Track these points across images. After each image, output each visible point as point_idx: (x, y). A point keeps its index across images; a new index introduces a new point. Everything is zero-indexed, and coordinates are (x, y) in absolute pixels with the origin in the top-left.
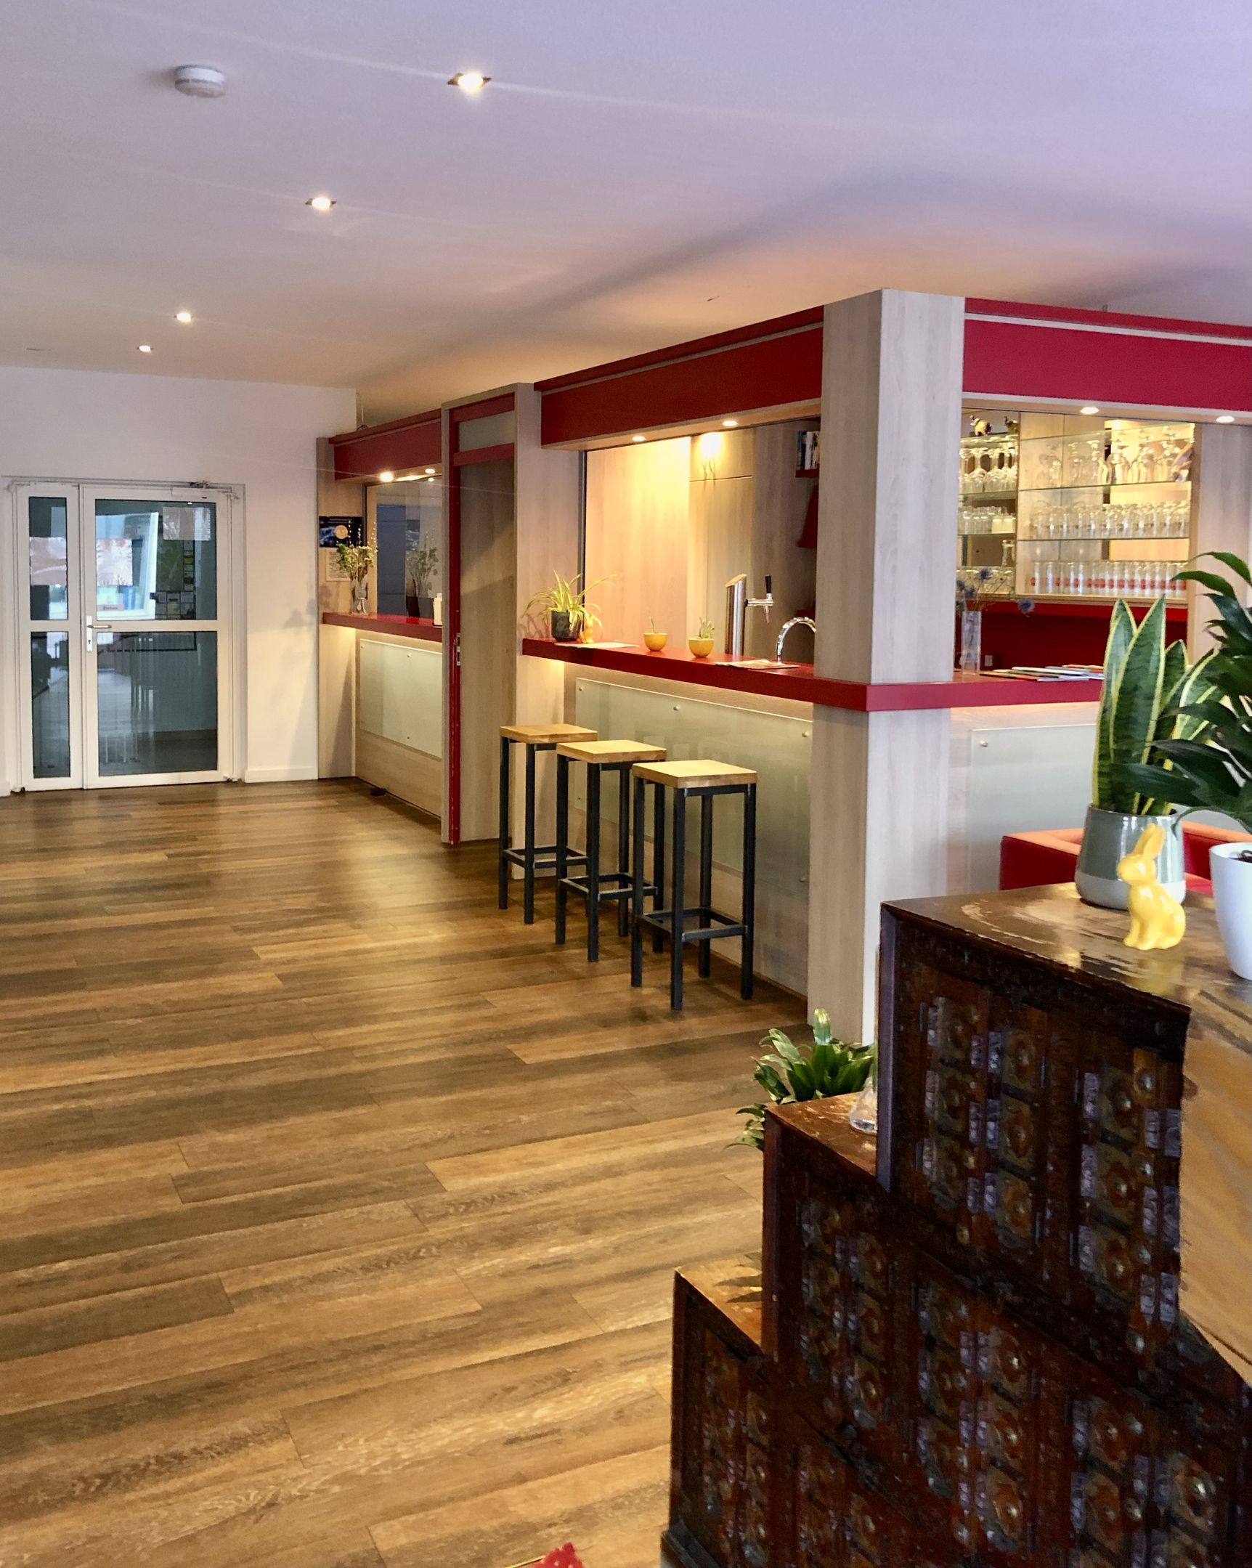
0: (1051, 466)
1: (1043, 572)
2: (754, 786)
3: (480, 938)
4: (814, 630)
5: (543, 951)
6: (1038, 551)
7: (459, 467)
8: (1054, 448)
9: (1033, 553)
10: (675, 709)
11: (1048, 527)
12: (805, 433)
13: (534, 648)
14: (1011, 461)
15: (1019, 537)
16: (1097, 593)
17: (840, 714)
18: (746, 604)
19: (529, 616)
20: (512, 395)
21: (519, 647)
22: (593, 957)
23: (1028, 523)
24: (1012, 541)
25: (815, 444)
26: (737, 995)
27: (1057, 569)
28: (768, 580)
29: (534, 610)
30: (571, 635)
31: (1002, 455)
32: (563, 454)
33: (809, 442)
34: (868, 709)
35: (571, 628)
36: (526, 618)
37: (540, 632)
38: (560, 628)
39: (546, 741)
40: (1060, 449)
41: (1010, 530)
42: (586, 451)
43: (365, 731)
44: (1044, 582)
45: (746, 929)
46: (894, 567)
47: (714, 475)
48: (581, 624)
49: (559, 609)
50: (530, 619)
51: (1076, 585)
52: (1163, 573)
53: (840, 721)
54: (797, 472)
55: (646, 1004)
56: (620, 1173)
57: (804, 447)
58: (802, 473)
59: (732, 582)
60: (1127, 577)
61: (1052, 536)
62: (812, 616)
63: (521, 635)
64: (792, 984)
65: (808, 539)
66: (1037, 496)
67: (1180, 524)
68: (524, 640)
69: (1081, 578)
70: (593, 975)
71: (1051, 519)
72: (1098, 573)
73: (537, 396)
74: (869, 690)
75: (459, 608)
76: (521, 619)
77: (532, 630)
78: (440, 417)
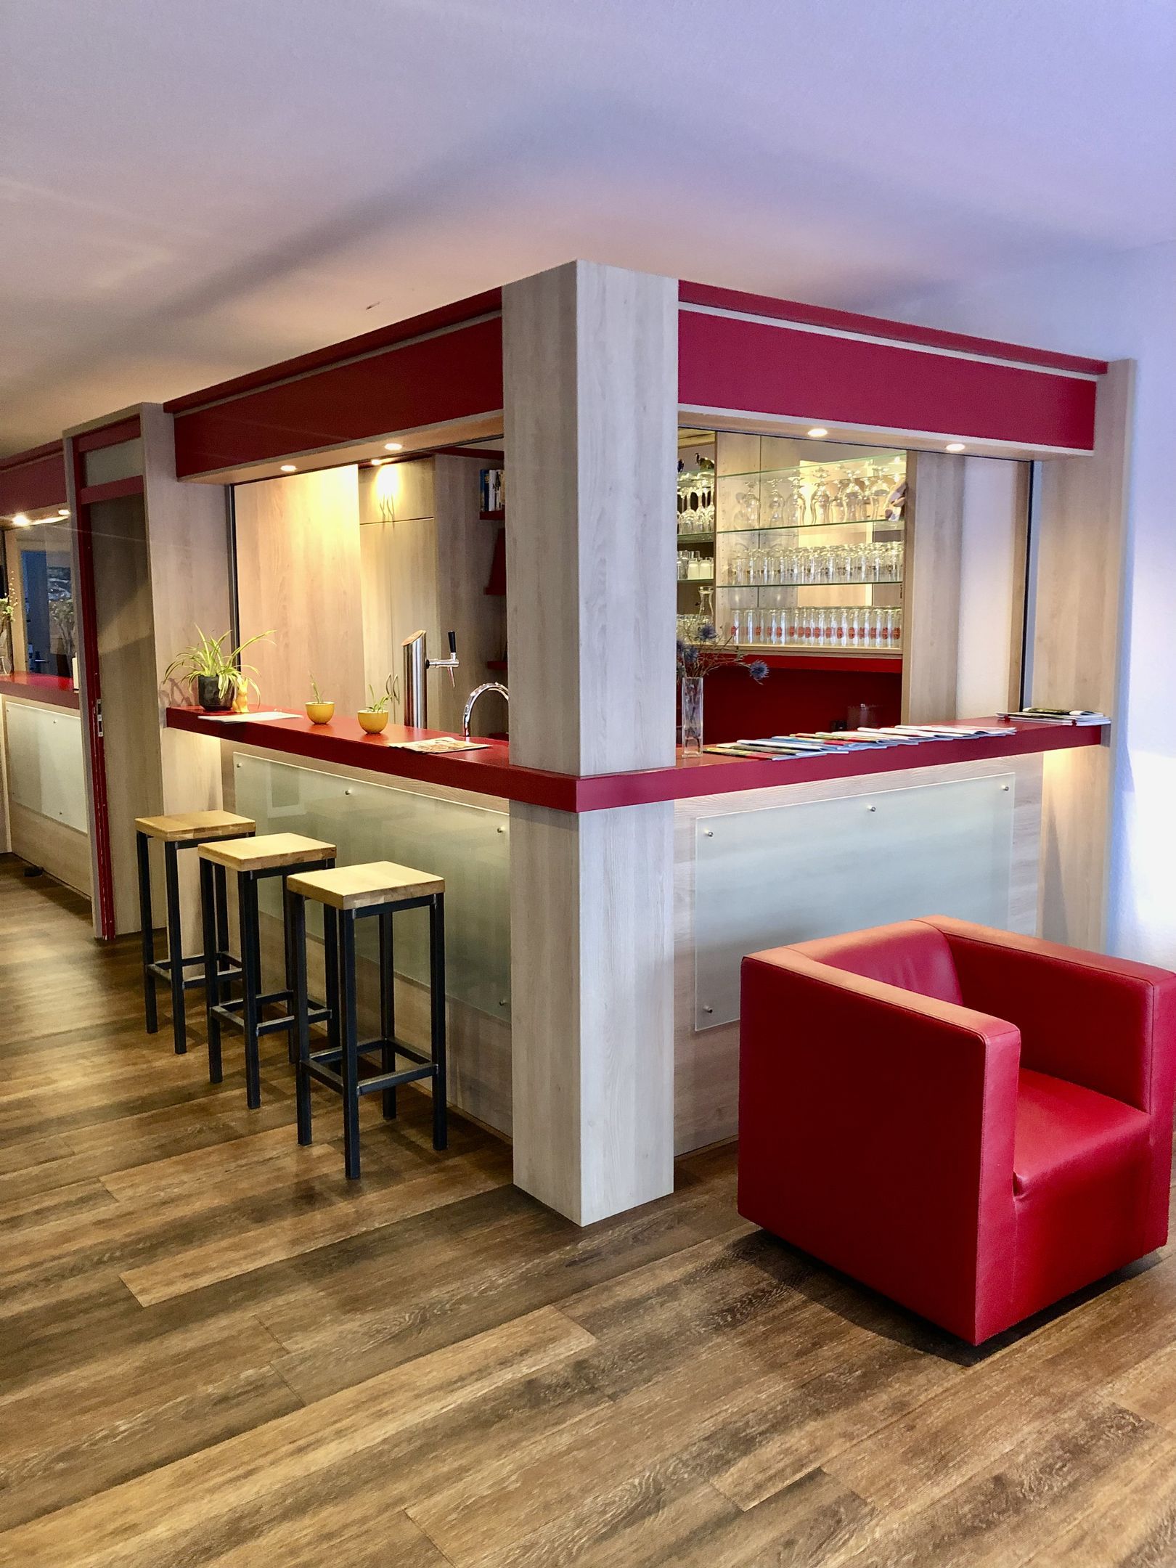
0: (749, 505)
1: (743, 621)
2: (440, 896)
3: (117, 1082)
4: (507, 697)
5: (191, 1097)
6: (737, 598)
7: (88, 506)
8: (751, 486)
9: (731, 599)
10: (347, 793)
11: (749, 572)
12: (487, 472)
13: (179, 719)
14: (707, 500)
15: (718, 584)
16: (802, 643)
17: (544, 813)
18: (427, 665)
19: (172, 680)
20: (136, 419)
21: (162, 718)
22: (253, 1101)
23: (726, 567)
24: (710, 587)
25: (498, 484)
26: (427, 1144)
27: (757, 617)
28: (451, 637)
29: (177, 674)
30: (222, 704)
31: (694, 495)
32: (204, 488)
33: (491, 479)
34: (578, 809)
35: (221, 695)
36: (168, 684)
37: (187, 700)
38: (208, 696)
39: (190, 836)
40: (757, 487)
41: (709, 576)
42: (233, 485)
43: (20, 805)
44: (744, 632)
45: (436, 1066)
46: (604, 629)
47: (393, 516)
48: (231, 690)
49: (207, 673)
50: (174, 683)
51: (779, 635)
52: (873, 621)
53: (544, 823)
54: (481, 513)
55: (316, 1173)
56: (253, 1533)
57: (487, 486)
58: (485, 515)
59: (410, 639)
60: (834, 625)
61: (752, 582)
62: (504, 681)
63: (164, 704)
64: (493, 1121)
65: (496, 586)
66: (734, 538)
67: (891, 566)
68: (168, 710)
69: (783, 626)
70: (255, 1129)
71: (751, 564)
72: (801, 621)
73: (169, 419)
74: (578, 784)
75: (98, 671)
76: (162, 685)
77: (178, 697)
78: (61, 449)
